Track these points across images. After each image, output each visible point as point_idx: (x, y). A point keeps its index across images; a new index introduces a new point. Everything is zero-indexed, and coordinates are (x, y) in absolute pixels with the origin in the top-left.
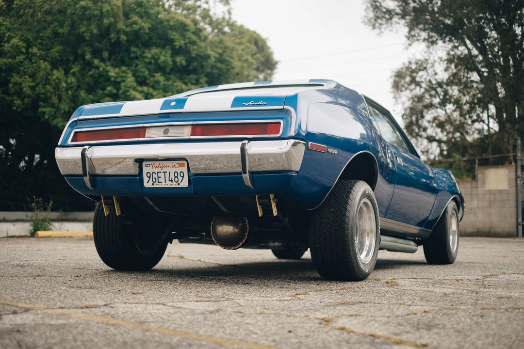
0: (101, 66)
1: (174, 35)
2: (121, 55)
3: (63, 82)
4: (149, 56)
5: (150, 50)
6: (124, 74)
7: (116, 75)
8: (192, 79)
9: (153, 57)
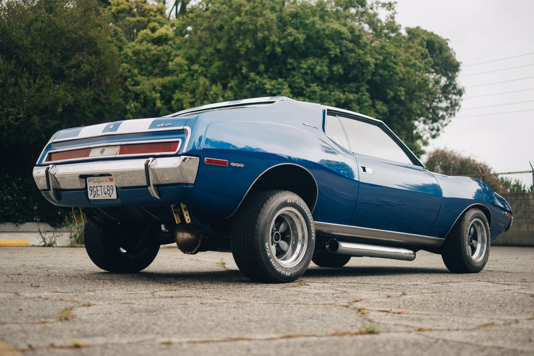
0: (256, 79)
1: (329, 44)
2: (279, 67)
3: (220, 96)
4: (305, 66)
5: (306, 61)
6: (280, 86)
7: (272, 87)
8: (352, 87)
9: (309, 68)
